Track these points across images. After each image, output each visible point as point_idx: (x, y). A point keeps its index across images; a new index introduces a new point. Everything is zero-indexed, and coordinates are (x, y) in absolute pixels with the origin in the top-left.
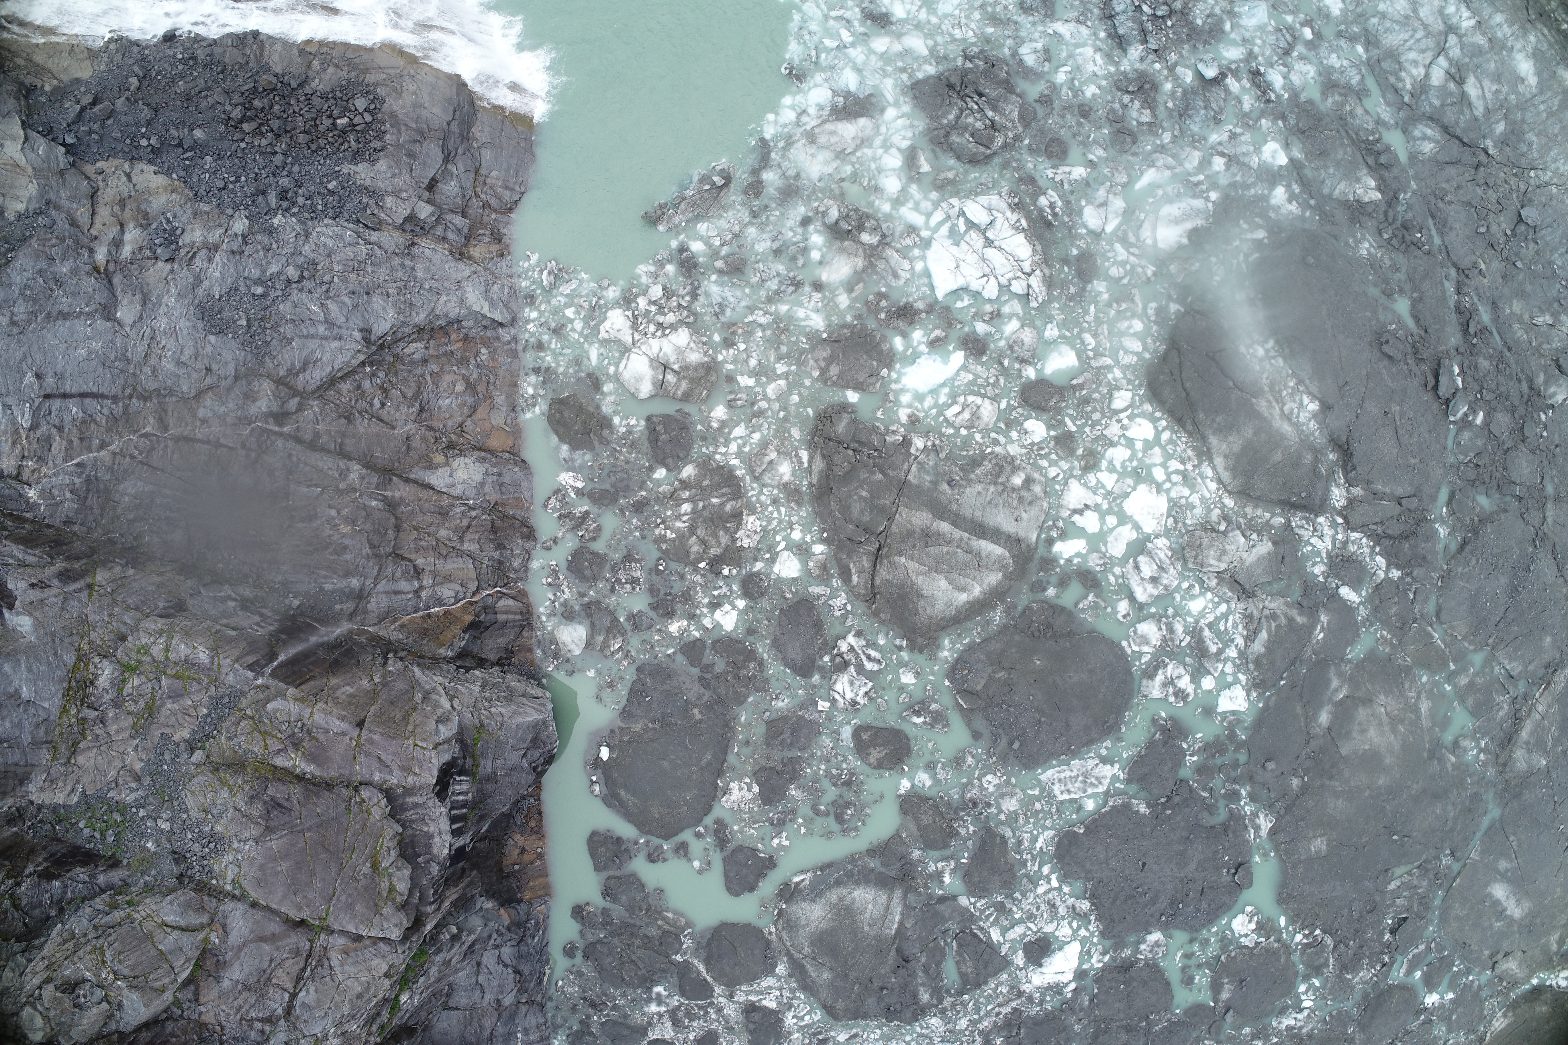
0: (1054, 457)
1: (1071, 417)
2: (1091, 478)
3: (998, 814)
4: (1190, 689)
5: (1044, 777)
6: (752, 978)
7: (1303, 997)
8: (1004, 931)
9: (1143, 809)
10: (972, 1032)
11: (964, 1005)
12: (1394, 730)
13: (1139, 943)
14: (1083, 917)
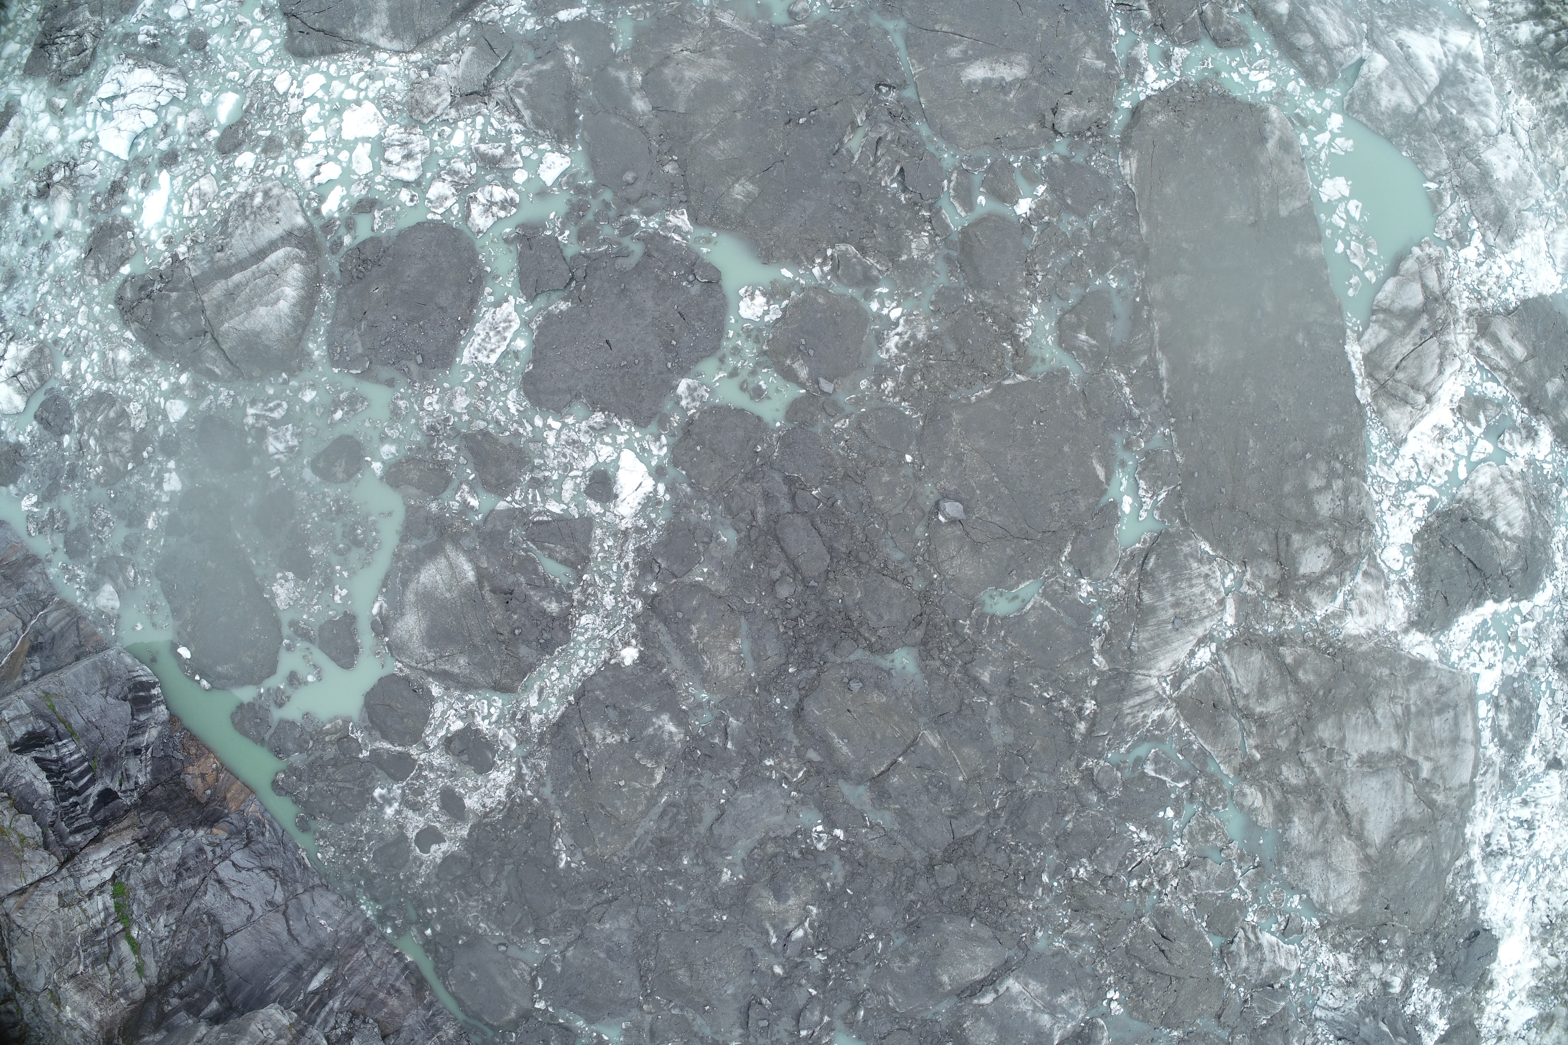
0: (271, 162)
1: (261, 128)
2: (307, 147)
3: (460, 419)
4: (511, 193)
5: (466, 360)
6: (424, 718)
7: (885, 311)
8: (558, 498)
9: (563, 306)
10: (624, 600)
11: (594, 584)
12: (711, 55)
13: (678, 403)
14: (607, 427)
